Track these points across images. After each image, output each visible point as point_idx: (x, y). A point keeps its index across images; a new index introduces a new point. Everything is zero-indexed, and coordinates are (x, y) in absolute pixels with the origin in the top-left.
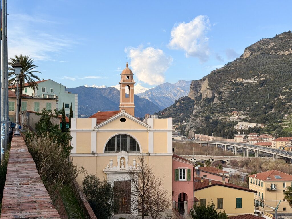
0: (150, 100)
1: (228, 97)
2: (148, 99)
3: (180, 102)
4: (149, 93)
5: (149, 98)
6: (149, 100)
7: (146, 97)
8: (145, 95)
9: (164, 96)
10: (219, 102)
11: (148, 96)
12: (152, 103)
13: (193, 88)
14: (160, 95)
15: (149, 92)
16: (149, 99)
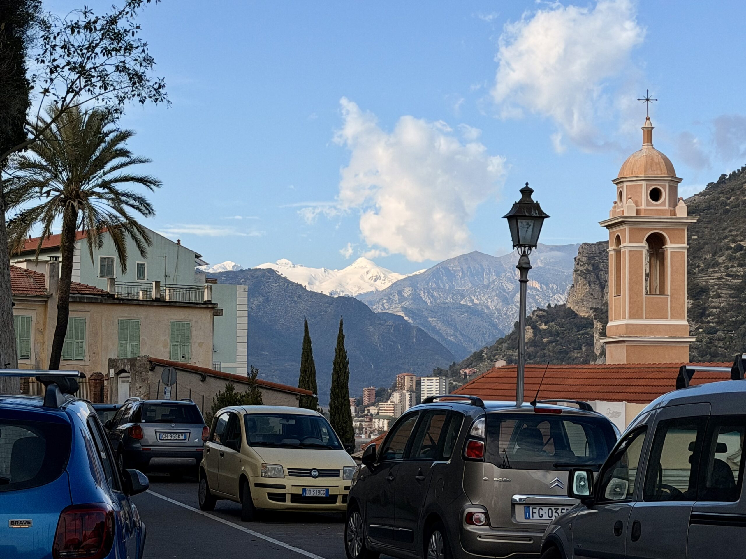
0: (410, 321)
1: (731, 307)
2: (402, 314)
3: (535, 328)
4: (407, 292)
5: (405, 309)
6: (406, 318)
7: (393, 306)
8: (390, 301)
9: (462, 302)
10: (698, 328)
11: (400, 303)
12: (419, 330)
13: (585, 274)
14: (449, 300)
15: (407, 290)
16: (406, 315)
